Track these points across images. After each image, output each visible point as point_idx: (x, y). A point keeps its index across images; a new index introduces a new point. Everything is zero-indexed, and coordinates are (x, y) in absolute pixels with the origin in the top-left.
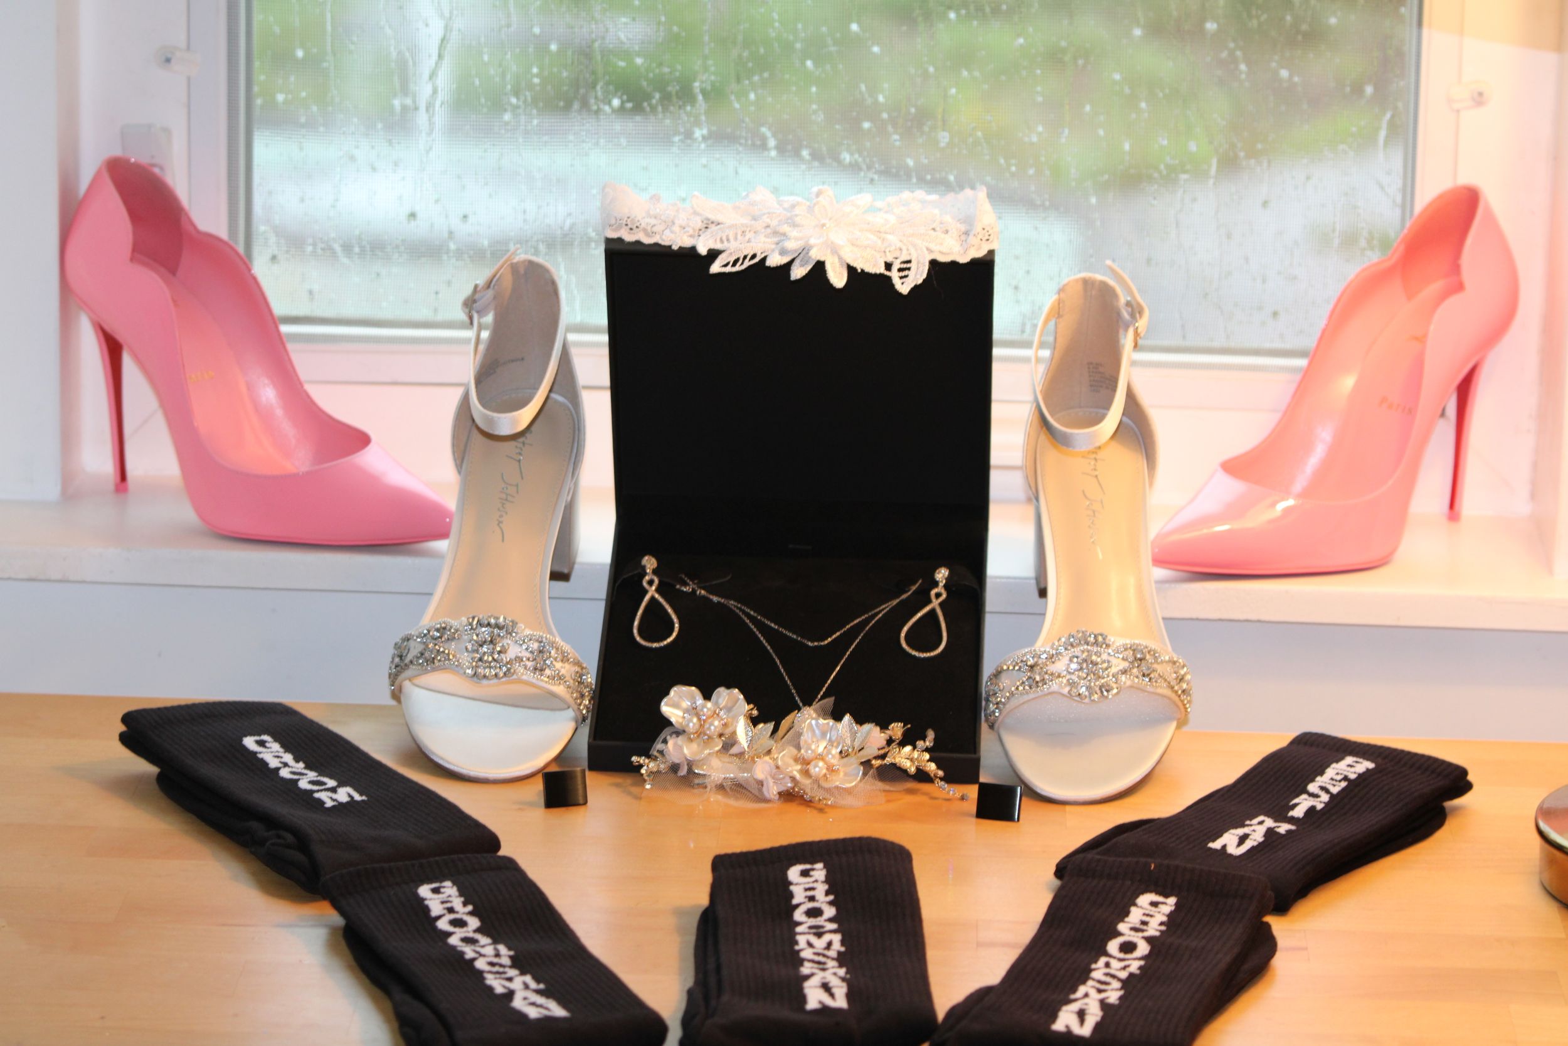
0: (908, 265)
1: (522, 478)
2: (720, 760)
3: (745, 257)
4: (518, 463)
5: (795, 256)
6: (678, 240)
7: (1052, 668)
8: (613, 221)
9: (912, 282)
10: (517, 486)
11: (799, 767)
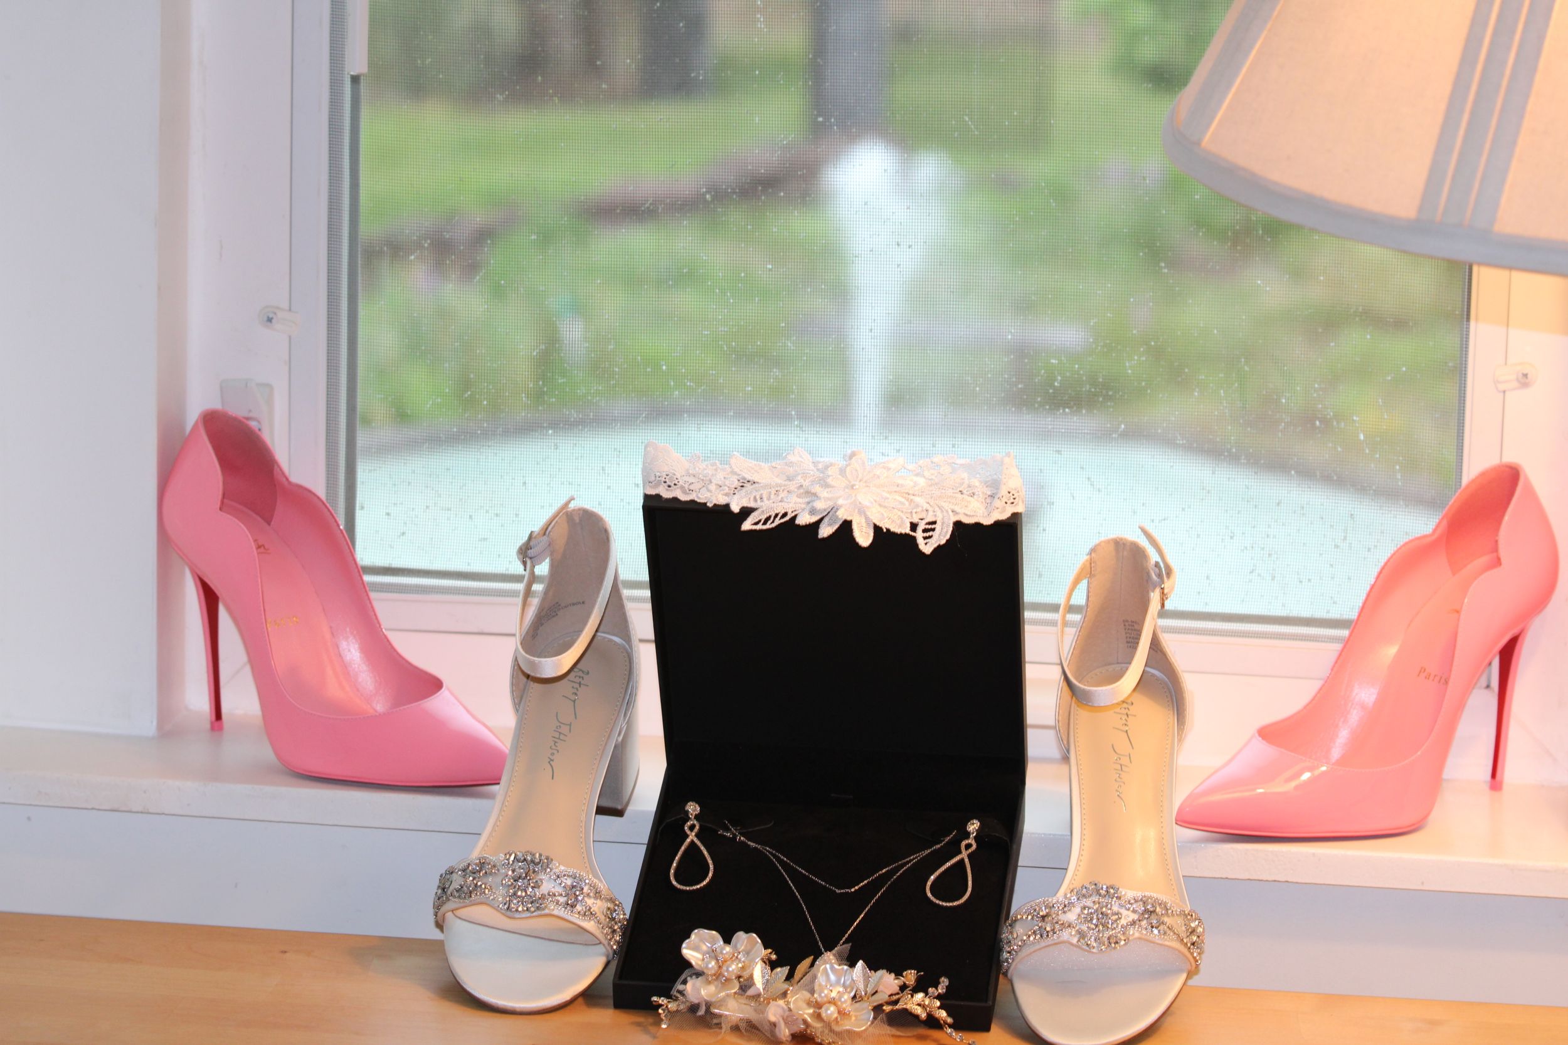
0: (933, 526)
1: (576, 718)
2: (737, 1001)
3: (776, 515)
4: (573, 703)
5: (824, 515)
6: (712, 497)
7: (1063, 918)
8: (652, 479)
9: (936, 542)
10: (570, 725)
11: (811, 1011)
